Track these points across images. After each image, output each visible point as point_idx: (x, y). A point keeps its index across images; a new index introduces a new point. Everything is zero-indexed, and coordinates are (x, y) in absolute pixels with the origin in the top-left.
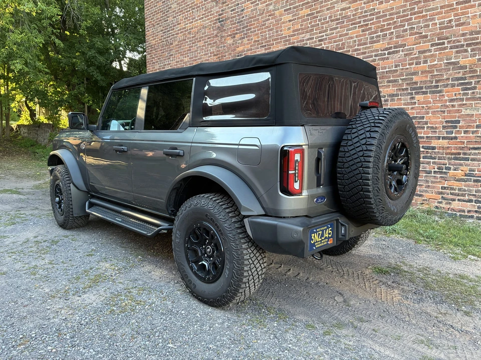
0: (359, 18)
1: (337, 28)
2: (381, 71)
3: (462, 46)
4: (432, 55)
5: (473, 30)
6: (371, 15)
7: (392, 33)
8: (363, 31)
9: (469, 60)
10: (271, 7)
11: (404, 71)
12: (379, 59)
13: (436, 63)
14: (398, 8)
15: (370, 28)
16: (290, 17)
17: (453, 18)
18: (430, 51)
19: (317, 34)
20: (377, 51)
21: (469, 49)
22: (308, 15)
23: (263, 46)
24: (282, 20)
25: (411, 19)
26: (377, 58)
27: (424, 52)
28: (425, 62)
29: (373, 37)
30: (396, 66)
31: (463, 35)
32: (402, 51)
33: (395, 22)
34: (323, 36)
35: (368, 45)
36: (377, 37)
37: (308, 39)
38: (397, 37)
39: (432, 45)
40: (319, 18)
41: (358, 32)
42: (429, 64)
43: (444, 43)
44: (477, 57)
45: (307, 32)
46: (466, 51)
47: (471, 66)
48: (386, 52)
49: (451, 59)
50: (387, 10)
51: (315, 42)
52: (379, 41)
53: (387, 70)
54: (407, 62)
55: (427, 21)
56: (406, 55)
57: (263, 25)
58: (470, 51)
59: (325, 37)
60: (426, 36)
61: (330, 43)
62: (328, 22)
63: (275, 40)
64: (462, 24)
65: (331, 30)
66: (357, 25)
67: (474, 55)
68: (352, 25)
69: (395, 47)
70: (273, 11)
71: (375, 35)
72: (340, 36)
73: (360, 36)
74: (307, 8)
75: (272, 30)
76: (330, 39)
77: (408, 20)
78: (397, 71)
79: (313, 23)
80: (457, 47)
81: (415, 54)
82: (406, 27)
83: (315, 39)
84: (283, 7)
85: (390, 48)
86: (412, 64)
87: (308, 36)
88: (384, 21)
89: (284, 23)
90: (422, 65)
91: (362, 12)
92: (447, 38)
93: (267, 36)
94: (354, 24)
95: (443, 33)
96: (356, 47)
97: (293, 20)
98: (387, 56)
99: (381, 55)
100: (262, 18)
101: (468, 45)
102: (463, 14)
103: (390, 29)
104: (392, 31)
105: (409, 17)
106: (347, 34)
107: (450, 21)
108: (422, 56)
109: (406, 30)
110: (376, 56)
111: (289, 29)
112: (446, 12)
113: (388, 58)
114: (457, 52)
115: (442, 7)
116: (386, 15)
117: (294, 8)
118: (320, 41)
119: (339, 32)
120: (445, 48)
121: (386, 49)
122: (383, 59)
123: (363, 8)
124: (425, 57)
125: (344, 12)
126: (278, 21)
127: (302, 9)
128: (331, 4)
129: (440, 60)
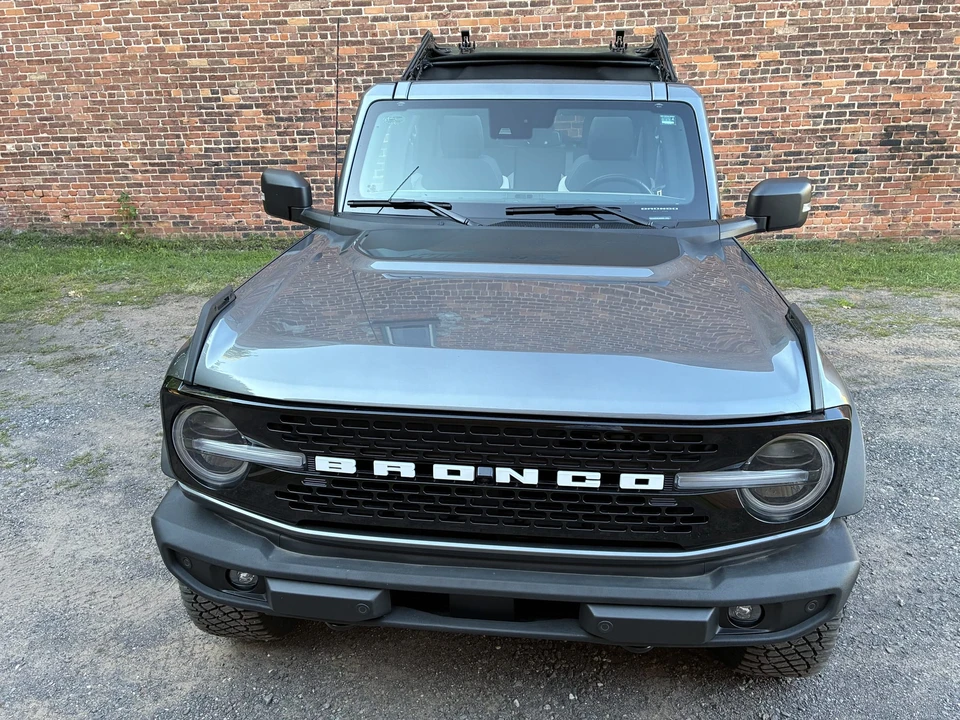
2: (521, 32)
3: (637, 6)
4: (597, 17)
9: (646, 29)
11: (558, 35)
12: (517, 12)
13: (602, 28)
18: (594, 8)
21: (646, 12)
26: (514, 9)
27: (586, 9)
28: (588, 25)
30: (545, 27)
42: (593, 29)
44: (656, 25)
46: (642, 15)
47: (647, 37)
49: (622, 25)
53: (531, 31)
54: (562, 22)
56: (559, 10)
58: (646, 15)
67: (651, 22)
78: (547, 34)
80: (630, 7)
81: (573, 11)
86: (570, 26)
90: (583, 29)
98: (529, 8)
99: (520, 4)
101: (645, 6)
108: (583, 15)
110: (511, 5)
113: (531, 13)
114: (631, 15)
120: (615, 8)
122: (524, 13)
124: (587, 17)
129: (609, 24)
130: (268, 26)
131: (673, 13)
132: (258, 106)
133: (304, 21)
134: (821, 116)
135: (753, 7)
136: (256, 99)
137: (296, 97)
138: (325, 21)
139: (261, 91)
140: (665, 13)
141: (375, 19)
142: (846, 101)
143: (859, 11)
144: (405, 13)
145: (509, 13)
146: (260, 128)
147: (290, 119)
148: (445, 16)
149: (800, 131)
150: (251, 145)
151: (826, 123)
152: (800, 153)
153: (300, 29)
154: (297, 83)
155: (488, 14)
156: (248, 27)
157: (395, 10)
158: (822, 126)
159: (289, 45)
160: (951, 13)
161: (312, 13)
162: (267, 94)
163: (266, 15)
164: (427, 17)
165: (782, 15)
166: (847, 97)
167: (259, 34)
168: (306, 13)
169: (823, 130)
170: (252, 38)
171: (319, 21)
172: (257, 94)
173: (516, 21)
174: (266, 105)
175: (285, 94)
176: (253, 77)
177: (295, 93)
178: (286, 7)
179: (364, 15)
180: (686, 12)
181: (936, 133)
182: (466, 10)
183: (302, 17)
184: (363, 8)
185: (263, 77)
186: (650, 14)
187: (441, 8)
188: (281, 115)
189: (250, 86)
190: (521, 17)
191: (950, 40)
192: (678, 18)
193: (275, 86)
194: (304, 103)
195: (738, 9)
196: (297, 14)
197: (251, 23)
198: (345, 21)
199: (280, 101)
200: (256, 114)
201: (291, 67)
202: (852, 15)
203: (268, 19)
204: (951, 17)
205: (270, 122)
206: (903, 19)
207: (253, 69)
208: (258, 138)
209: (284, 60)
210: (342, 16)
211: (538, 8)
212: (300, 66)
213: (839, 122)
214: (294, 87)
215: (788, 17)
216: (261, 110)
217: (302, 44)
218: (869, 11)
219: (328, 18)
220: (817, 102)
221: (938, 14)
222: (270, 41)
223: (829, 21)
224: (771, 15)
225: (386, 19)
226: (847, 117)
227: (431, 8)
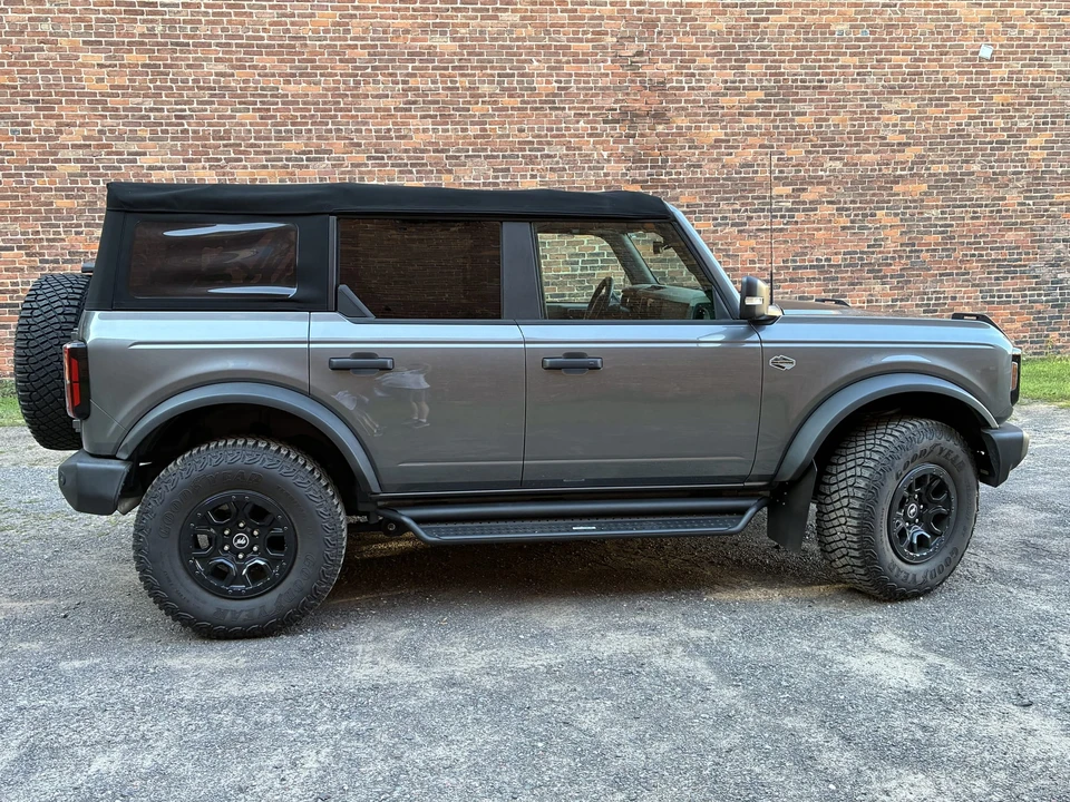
0: (253, 96)
1: (213, 103)
3: (406, 165)
4: (370, 172)
5: (418, 146)
6: (272, 96)
7: (310, 130)
8: (262, 118)
10: (46, 27)
12: (293, 166)
13: (375, 182)
14: (314, 96)
15: (275, 117)
16: (101, 58)
17: (391, 126)
18: (366, 165)
19: (169, 103)
20: (289, 152)
21: (414, 170)
22: (144, 66)
23: (29, 101)
24: (80, 60)
25: (336, 116)
26: (290, 164)
27: (359, 165)
28: (362, 180)
29: (280, 131)
31: (406, 151)
32: (328, 159)
33: (313, 115)
34: (185, 110)
35: (273, 142)
36: (287, 131)
37: (151, 110)
38: (319, 138)
39: (369, 158)
40: (171, 76)
41: (254, 118)
42: (367, 182)
43: (383, 158)
45: (146, 96)
46: (411, 172)
48: (304, 157)
49: (393, 180)
50: (298, 95)
51: (168, 118)
52: (290, 139)
53: (308, 183)
55: (358, 123)
57: (25, 57)
59: (188, 113)
60: (359, 145)
61: (199, 124)
62: (191, 89)
63: (64, 94)
64: (404, 137)
65: (199, 103)
66: (251, 107)
68: (240, 103)
69: (317, 152)
70: (51, 34)
71: (283, 128)
72: (220, 117)
73: (258, 124)
74: (138, 51)
75: (52, 72)
76: (198, 117)
77: (331, 117)
79: (158, 83)
80: (399, 165)
81: (347, 167)
82: (330, 126)
83: (166, 113)
84: (80, 35)
85: (310, 152)
87: (149, 103)
88: (295, 110)
89: (84, 65)
90: (357, 183)
91: (256, 88)
92: (387, 153)
93: (40, 82)
94: (244, 103)
95: (380, 144)
96: (252, 141)
97: (110, 66)
98: (305, 163)
99: (296, 160)
100: (19, 42)
101: (413, 165)
102: (403, 124)
103: (306, 124)
104: (309, 127)
105: (333, 113)
106: (234, 117)
107: (389, 130)
108: (357, 170)
109: (330, 131)
110: (287, 160)
111: (102, 80)
112: (383, 117)
113: (307, 167)
114: (400, 172)
115: (376, 110)
116: (298, 103)
117: (108, 43)
118: (177, 117)
119: (216, 110)
120: (385, 165)
121: (304, 153)
122: (301, 167)
123: (258, 82)
124: (360, 173)
125: (222, 79)
126: (68, 57)
127: (130, 52)
128: (195, 59)
130: (36, 171)
131: (439, 172)
132: (19, 248)
133: (76, 168)
134: (577, 263)
135: (508, 170)
136: (19, 241)
137: (63, 240)
138: (98, 168)
139: (23, 234)
140: (432, 172)
141: (150, 168)
142: (597, 251)
143: (598, 175)
144: (182, 163)
145: (286, 167)
146: (22, 269)
147: (57, 262)
148: (222, 168)
149: (561, 276)
150: (10, 288)
151: (582, 269)
152: (563, 295)
153: (70, 175)
154: (65, 226)
155: (265, 167)
156: (13, 171)
157: (171, 160)
158: (579, 272)
159: (57, 190)
160: (674, 177)
161: (84, 161)
162: (31, 237)
163: (34, 161)
164: (204, 168)
165: (533, 177)
166: (597, 246)
167: (24, 178)
168: (77, 161)
169: (581, 275)
170: (17, 182)
171: (90, 168)
172: (19, 236)
173: (293, 174)
174: (29, 247)
175: (52, 236)
176: (16, 219)
177: (63, 236)
178: (56, 154)
179: (139, 164)
180: (450, 172)
181: (673, 278)
182: (244, 163)
183: (73, 164)
184: (138, 158)
185: (27, 219)
186: (418, 172)
187: (219, 160)
188: (46, 257)
189: (11, 228)
190: (297, 171)
191: (677, 199)
192: (444, 176)
193: (40, 229)
194: (73, 246)
195: (495, 170)
196: (67, 161)
197: (16, 168)
198: (120, 168)
199: (45, 243)
200: (16, 256)
201: (58, 211)
202: (592, 178)
203: (35, 165)
204: (674, 180)
205: (33, 264)
206: (635, 182)
207: (16, 212)
208: (19, 280)
209: (51, 204)
210: (116, 164)
211: (313, 163)
212: (70, 210)
213: (593, 268)
214: (61, 229)
215: (539, 179)
216: (23, 252)
217: (72, 189)
218: (606, 175)
219: (101, 165)
220: (572, 251)
221: (663, 177)
222: (36, 185)
223: (574, 182)
224: (524, 177)
225: (162, 168)
226: (600, 264)
227: (208, 160)
